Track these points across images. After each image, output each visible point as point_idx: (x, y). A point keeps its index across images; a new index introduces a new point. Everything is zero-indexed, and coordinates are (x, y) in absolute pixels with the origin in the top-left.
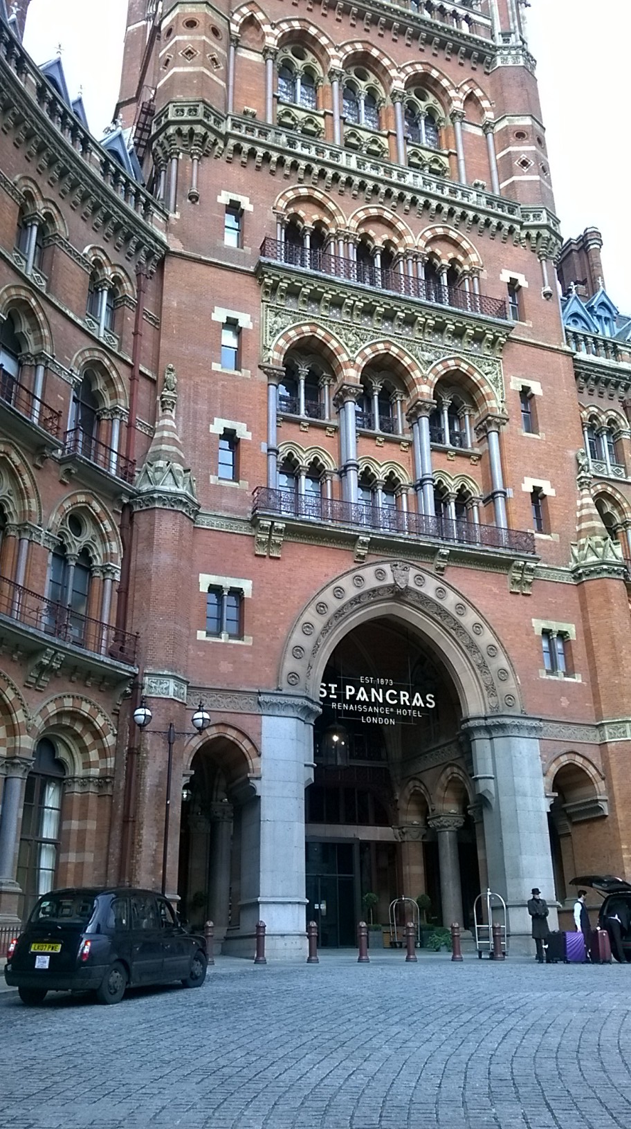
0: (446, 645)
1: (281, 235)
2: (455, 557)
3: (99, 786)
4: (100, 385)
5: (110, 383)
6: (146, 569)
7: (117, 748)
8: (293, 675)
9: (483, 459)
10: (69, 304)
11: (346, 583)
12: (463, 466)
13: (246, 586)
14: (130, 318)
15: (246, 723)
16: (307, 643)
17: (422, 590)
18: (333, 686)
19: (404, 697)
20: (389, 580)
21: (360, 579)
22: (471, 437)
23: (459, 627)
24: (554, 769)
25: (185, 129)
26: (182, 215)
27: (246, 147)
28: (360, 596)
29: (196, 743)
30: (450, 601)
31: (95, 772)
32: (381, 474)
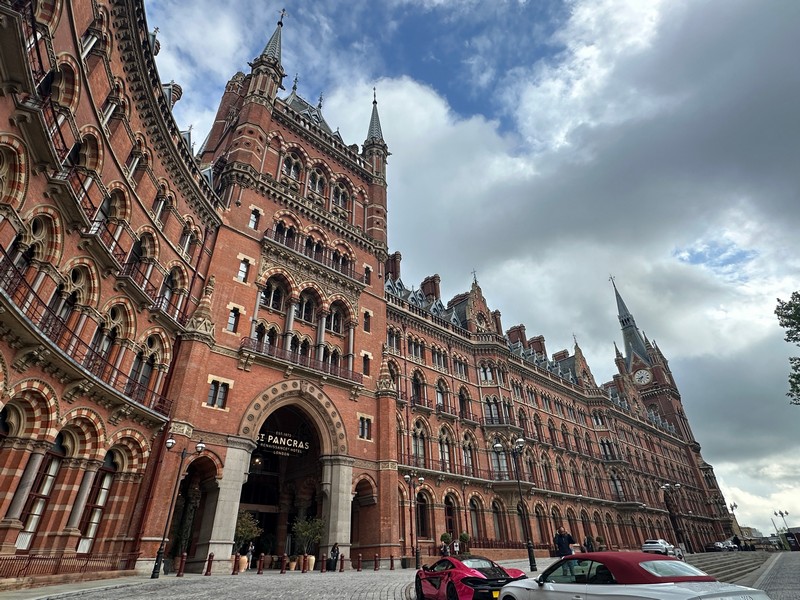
0: (319, 421)
1: (275, 229)
2: (329, 380)
3: (135, 478)
4: (177, 277)
5: (183, 277)
6: (184, 369)
7: (149, 458)
8: (247, 429)
9: (346, 340)
10: (171, 238)
11: (278, 387)
12: (337, 341)
13: (231, 383)
14: (198, 250)
15: (219, 451)
16: (256, 413)
17: (312, 394)
18: (263, 435)
19: (295, 443)
20: (298, 388)
21: (285, 386)
22: (341, 329)
23: (325, 412)
24: (357, 481)
25: (241, 174)
26: (231, 210)
27: (266, 189)
28: (284, 394)
29: (191, 459)
30: (324, 401)
31: (134, 470)
32: (302, 338)
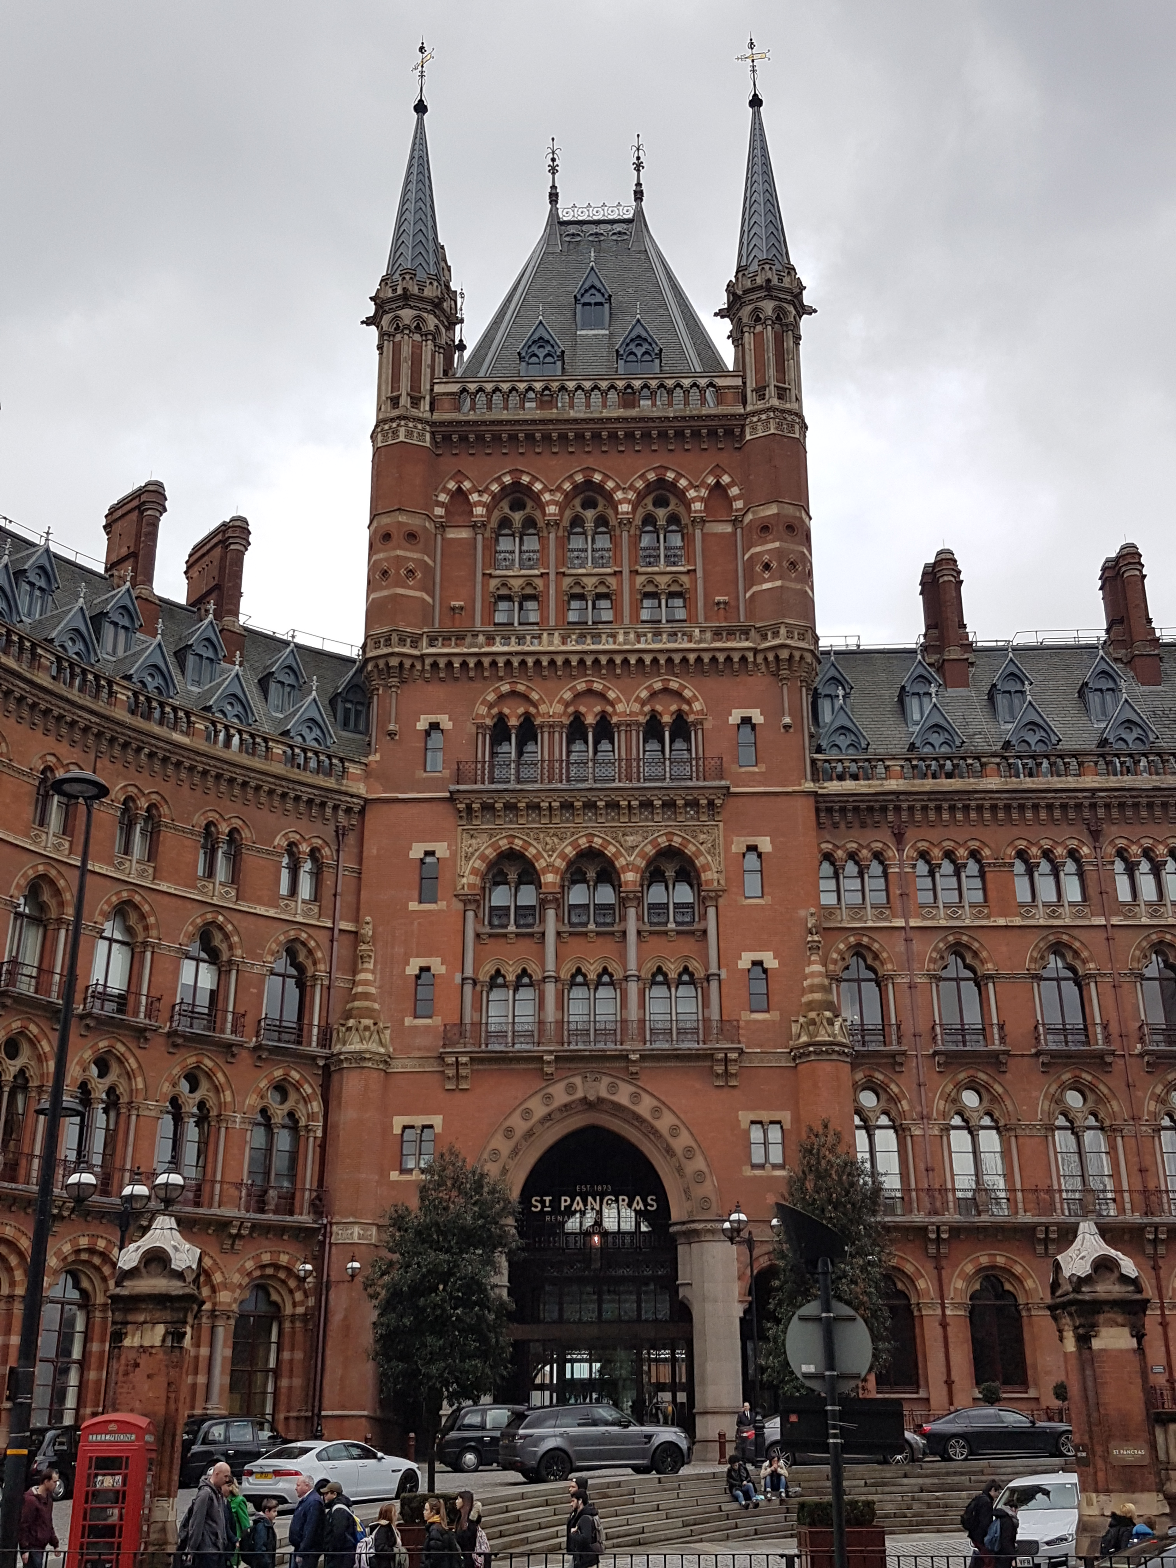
2: (645, 1059)
3: (303, 1322)
4: (301, 956)
5: (311, 951)
10: (259, 900)
11: (534, 1103)
12: (686, 945)
13: (437, 1121)
17: (614, 1098)
18: (548, 1199)
20: (580, 1094)
21: (549, 1097)
23: (656, 1132)
24: (749, 1273)
26: (381, 757)
27: (443, 662)
28: (550, 1115)
30: (644, 1107)
32: (592, 971)
